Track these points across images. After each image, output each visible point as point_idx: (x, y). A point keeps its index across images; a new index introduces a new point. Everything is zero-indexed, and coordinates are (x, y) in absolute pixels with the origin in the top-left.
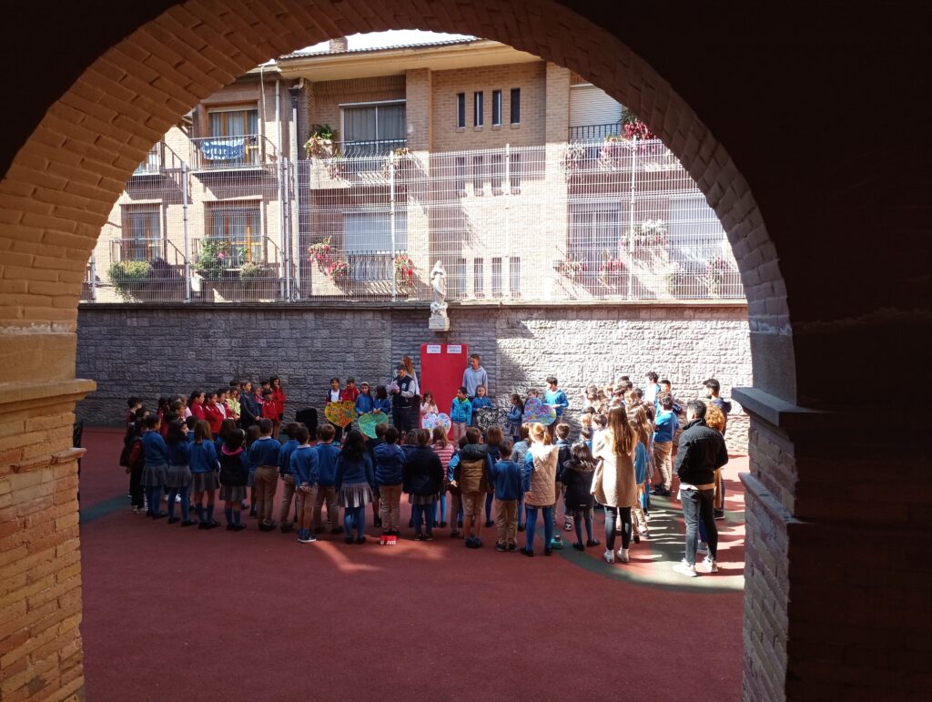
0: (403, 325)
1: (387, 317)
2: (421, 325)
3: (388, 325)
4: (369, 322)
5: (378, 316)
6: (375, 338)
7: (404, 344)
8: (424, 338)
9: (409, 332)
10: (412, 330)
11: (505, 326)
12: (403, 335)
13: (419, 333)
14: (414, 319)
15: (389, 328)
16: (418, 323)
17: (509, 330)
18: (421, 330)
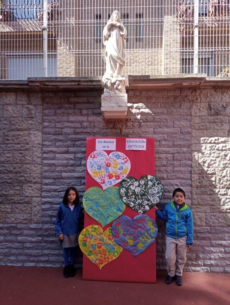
0: (59, 111)
1: (36, 100)
2: (84, 112)
3: (37, 112)
4: (10, 108)
5: (23, 99)
6: (18, 130)
7: (60, 137)
8: (89, 130)
9: (68, 122)
10: (72, 118)
11: (205, 112)
12: (58, 125)
13: (81, 122)
14: (75, 103)
15: (39, 116)
16: (81, 109)
17: (211, 118)
18: (84, 118)
